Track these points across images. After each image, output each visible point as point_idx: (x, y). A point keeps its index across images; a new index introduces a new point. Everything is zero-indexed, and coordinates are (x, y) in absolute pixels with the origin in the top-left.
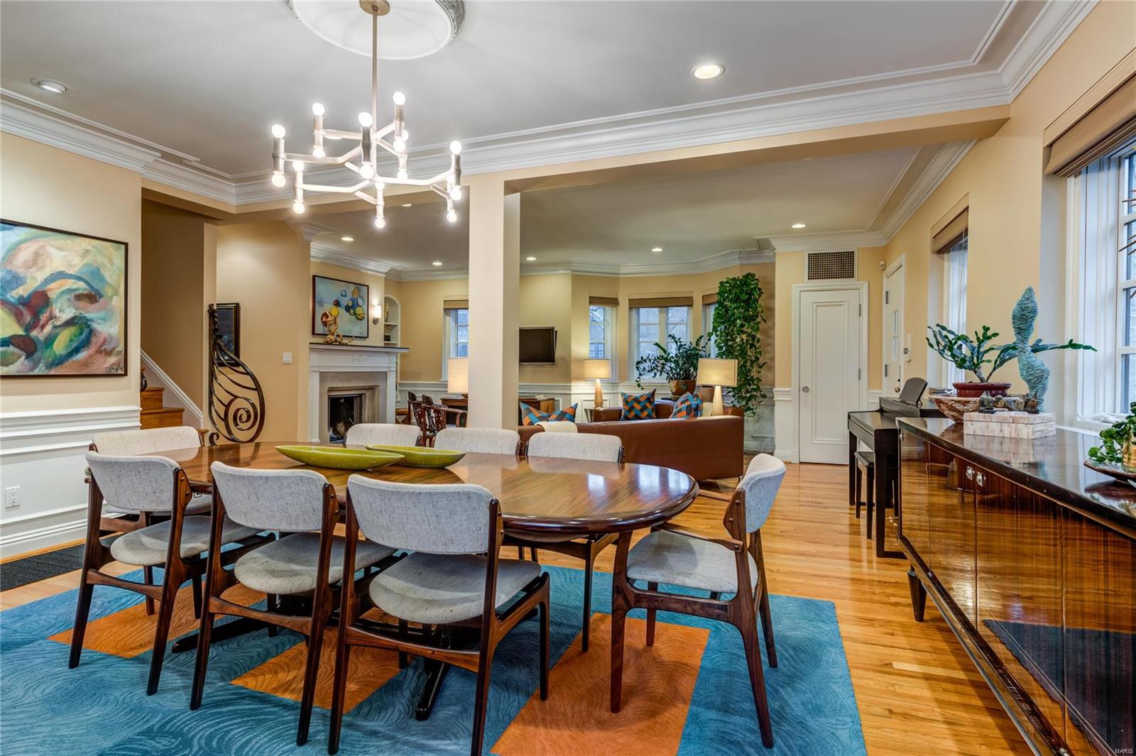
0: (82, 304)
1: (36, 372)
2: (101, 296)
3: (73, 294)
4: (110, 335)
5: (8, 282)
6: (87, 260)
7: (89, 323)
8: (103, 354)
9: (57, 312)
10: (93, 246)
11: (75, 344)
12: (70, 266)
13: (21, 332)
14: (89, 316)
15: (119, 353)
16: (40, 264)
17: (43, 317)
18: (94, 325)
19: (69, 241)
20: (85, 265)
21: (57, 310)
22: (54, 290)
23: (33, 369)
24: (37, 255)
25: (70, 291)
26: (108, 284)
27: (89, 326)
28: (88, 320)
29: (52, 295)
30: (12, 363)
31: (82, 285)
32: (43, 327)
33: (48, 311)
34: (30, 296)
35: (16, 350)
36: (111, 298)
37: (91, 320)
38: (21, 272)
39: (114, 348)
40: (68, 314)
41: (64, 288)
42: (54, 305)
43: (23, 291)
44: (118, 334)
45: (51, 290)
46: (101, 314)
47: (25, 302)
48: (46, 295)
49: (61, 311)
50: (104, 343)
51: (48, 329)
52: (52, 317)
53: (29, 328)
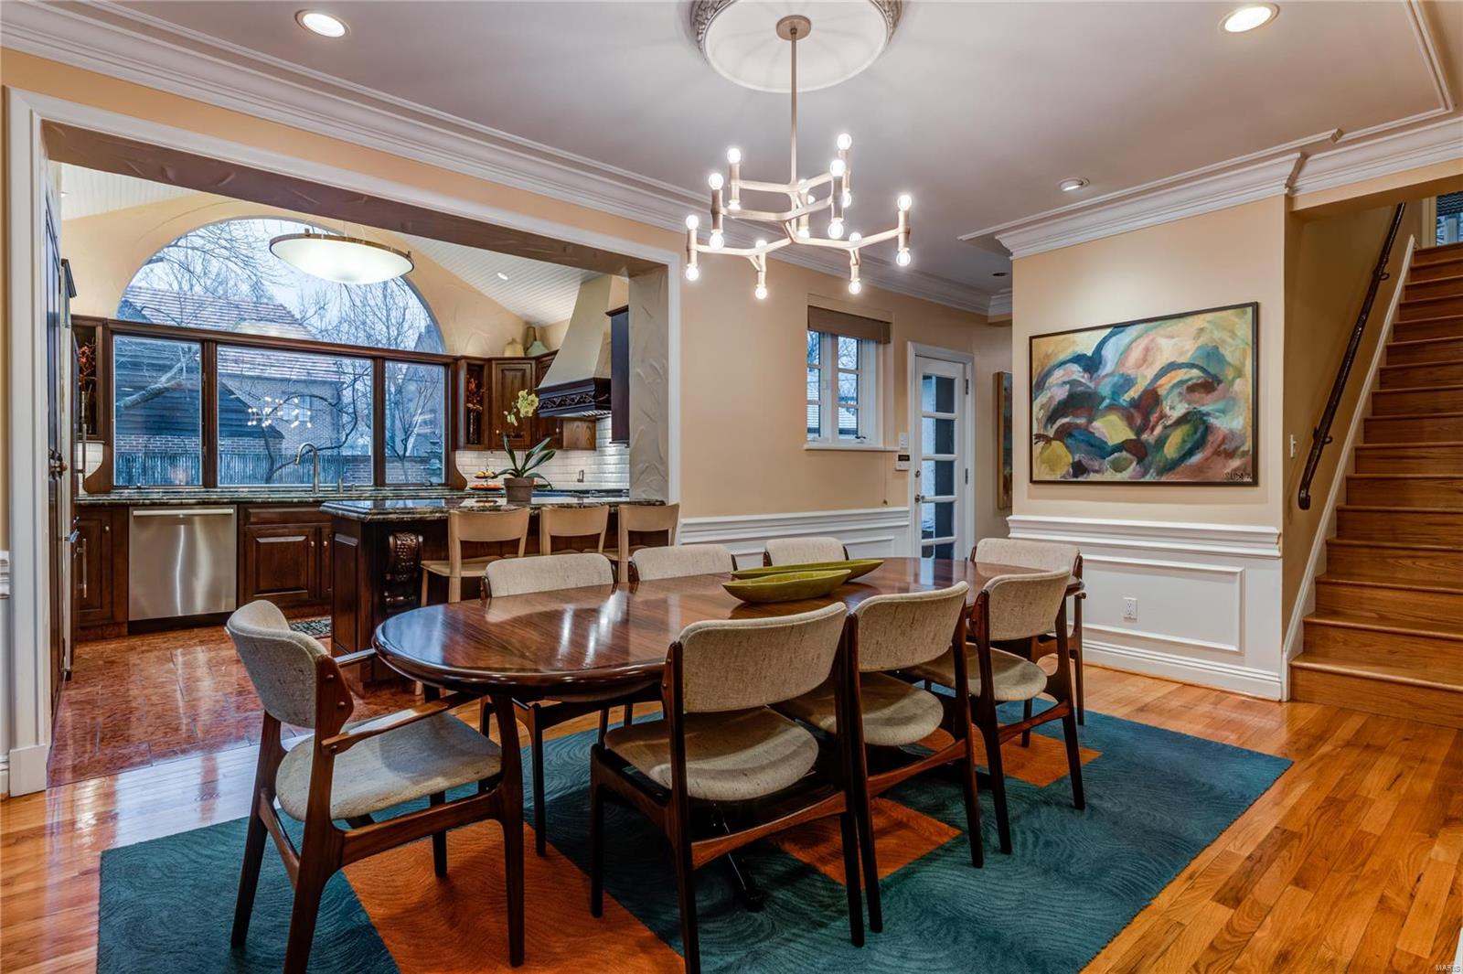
0: (1196, 396)
1: (1148, 478)
2: (1219, 382)
3: (1185, 387)
4: (1232, 432)
5: (1122, 386)
6: (1203, 340)
7: (1205, 418)
8: (1223, 455)
9: (1167, 410)
10: (1209, 322)
11: (1188, 446)
12: (1182, 353)
13: (1133, 437)
14: (1204, 409)
15: (1244, 454)
16: (1150, 359)
17: (1153, 418)
18: (1212, 420)
19: (1181, 325)
20: (1199, 348)
21: (1168, 408)
22: (1165, 384)
23: (1143, 476)
24: (1147, 350)
25: (1182, 382)
26: (1229, 364)
27: (1204, 422)
28: (1204, 415)
29: (1162, 392)
30: (1125, 469)
31: (1195, 372)
32: (1153, 429)
33: (1158, 409)
34: (1140, 397)
35: (1129, 456)
36: (1233, 380)
37: (1208, 414)
38: (1132, 372)
39: (1237, 448)
40: (1181, 410)
41: (1175, 381)
42: (1164, 402)
43: (1134, 393)
44: (1244, 428)
45: (1161, 386)
46: (1220, 405)
47: (1135, 404)
48: (1156, 393)
49: (1172, 408)
50: (1223, 442)
51: (1158, 430)
52: (1162, 416)
53: (1139, 431)
